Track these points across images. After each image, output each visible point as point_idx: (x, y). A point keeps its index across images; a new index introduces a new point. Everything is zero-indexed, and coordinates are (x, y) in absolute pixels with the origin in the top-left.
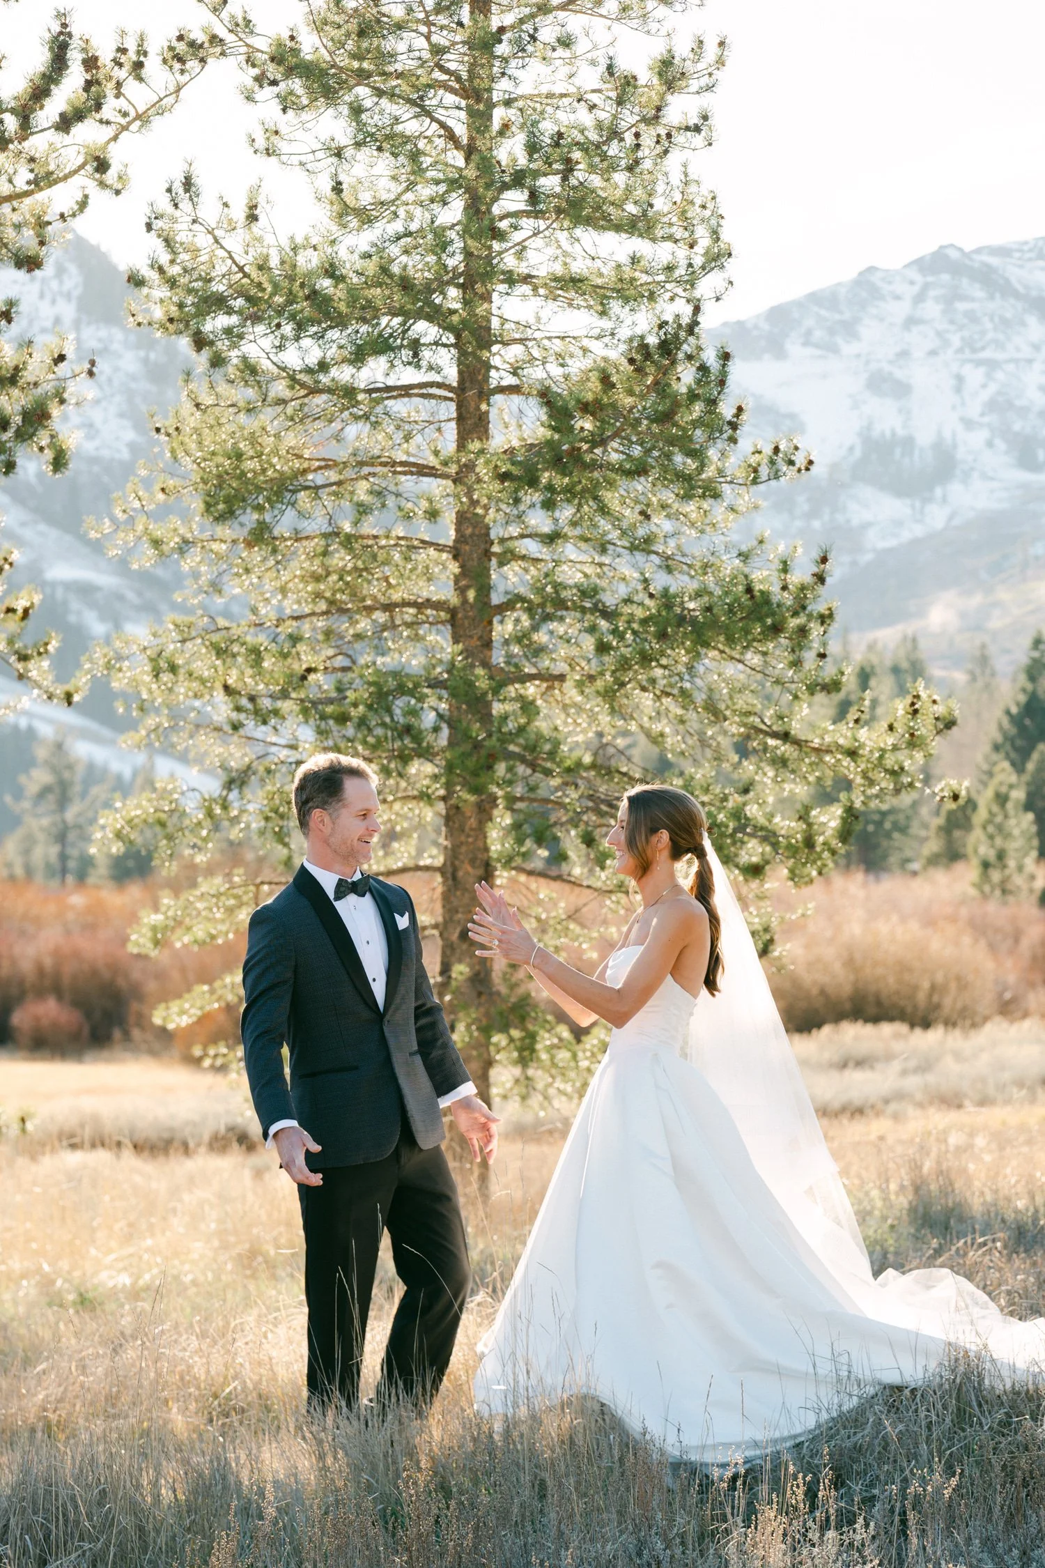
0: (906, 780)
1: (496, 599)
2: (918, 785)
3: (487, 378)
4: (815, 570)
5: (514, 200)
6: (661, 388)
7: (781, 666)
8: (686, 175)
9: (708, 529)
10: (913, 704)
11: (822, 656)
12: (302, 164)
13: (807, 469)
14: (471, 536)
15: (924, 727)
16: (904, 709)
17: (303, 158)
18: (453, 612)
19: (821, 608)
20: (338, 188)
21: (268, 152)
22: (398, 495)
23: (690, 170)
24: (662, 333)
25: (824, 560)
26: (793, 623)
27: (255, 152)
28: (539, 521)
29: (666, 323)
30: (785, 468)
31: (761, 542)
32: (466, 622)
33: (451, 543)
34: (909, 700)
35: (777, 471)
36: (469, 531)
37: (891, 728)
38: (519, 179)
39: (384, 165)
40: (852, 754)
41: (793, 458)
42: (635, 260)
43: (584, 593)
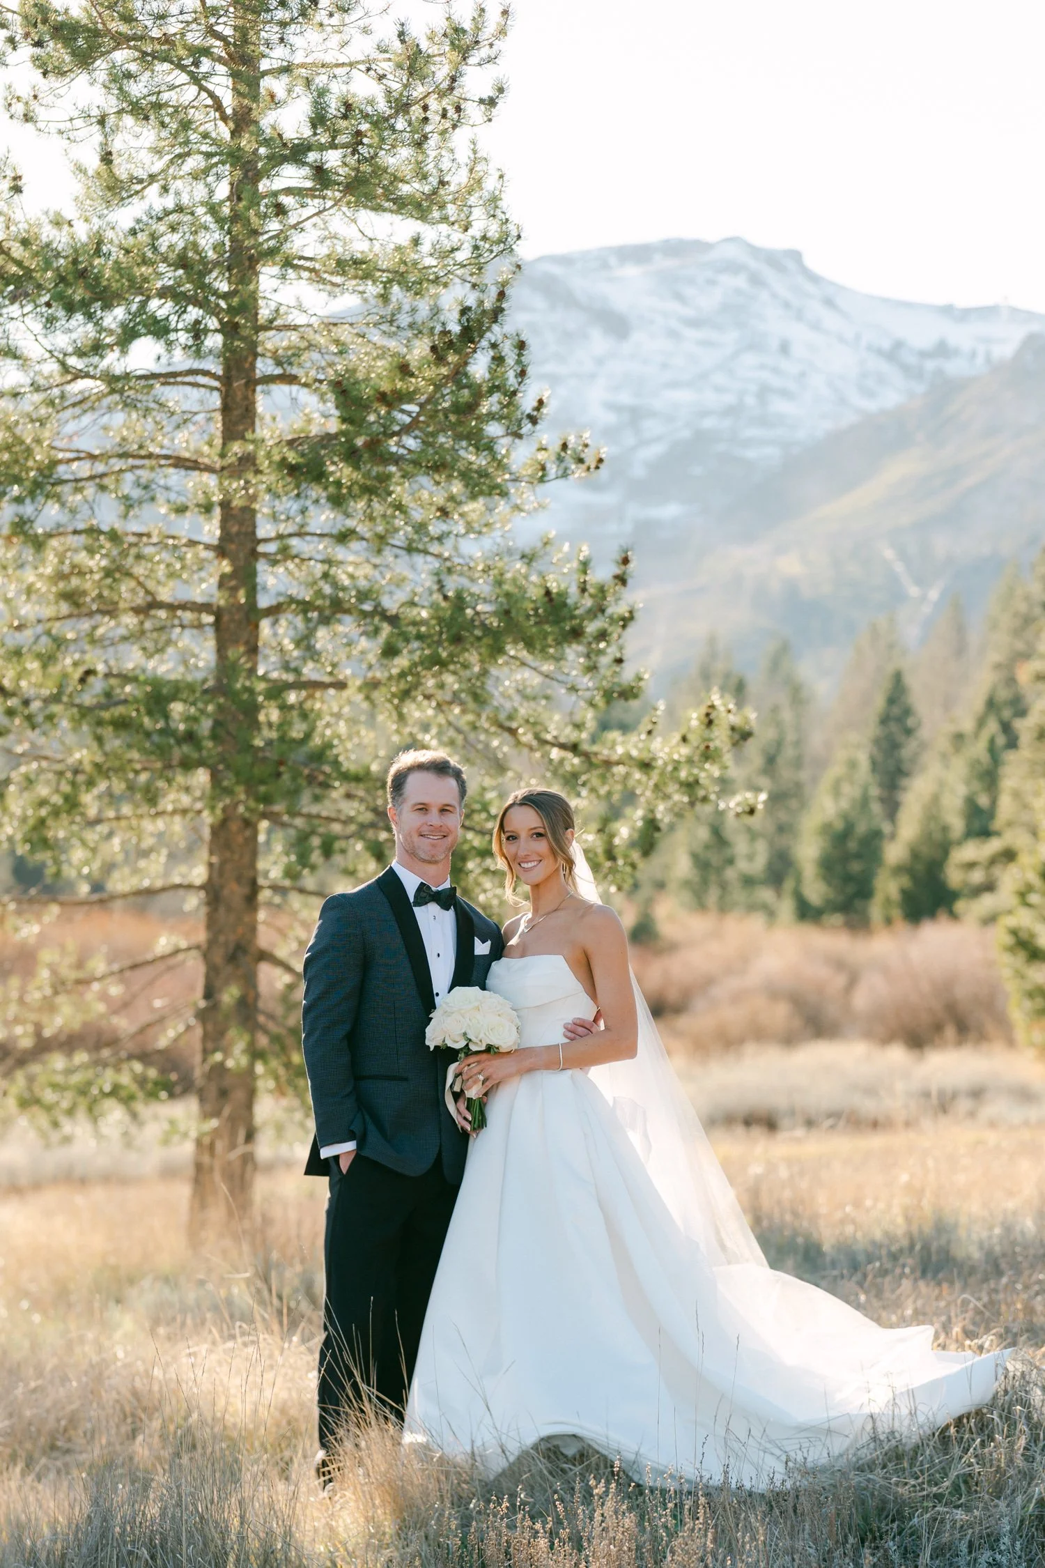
0: (701, 793)
1: (264, 602)
2: (713, 797)
3: (253, 367)
4: (618, 571)
5: (291, 176)
6: (459, 376)
7: (574, 673)
8: (475, 152)
9: (484, 530)
10: (708, 715)
11: (619, 661)
12: (61, 132)
13: (597, 468)
14: (238, 534)
15: (721, 738)
16: (698, 719)
17: (62, 126)
18: (218, 614)
19: (621, 609)
20: (107, 158)
21: (27, 118)
22: (167, 488)
23: (478, 147)
24: (464, 318)
25: (626, 561)
26: (591, 628)
27: (11, 117)
28: (323, 518)
29: (469, 309)
30: (573, 467)
31: (546, 544)
32: (232, 626)
33: (216, 542)
34: (703, 710)
35: (566, 469)
36: (235, 529)
37: (684, 739)
38: (296, 153)
39: (148, 135)
40: (646, 766)
41: (583, 456)
42: (416, 241)
43: (363, 596)
